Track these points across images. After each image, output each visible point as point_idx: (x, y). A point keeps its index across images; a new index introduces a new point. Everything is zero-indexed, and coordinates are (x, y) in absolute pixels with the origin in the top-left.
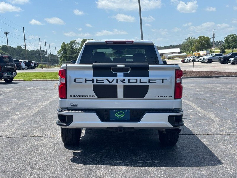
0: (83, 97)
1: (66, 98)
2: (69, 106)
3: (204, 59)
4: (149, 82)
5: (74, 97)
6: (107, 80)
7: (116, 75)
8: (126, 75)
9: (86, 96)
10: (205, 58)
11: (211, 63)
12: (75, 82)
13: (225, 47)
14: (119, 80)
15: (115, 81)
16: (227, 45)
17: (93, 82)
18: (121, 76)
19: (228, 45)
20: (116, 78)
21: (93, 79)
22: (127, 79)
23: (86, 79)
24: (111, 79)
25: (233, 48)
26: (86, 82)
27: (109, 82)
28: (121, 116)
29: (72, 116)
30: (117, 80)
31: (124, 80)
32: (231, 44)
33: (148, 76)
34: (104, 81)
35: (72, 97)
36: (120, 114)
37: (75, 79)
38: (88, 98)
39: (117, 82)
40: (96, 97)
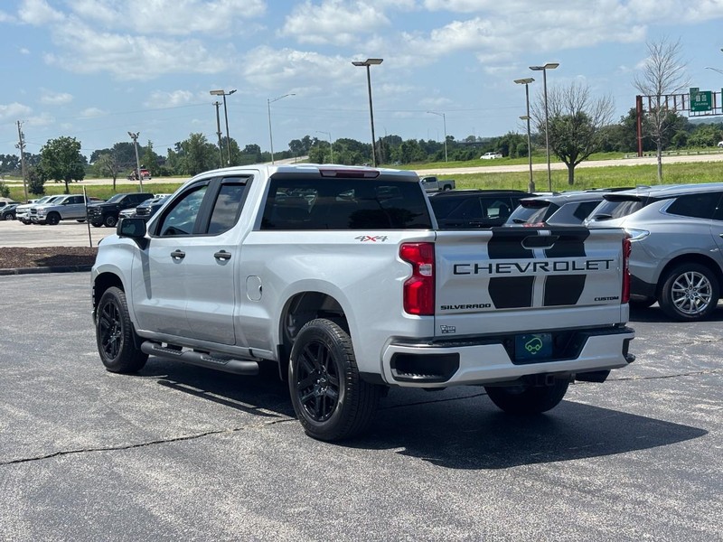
0: (469, 310)
1: (434, 315)
2: (439, 334)
3: (34, 211)
4: (588, 268)
5: (450, 311)
6: (517, 265)
7: (530, 255)
8: (549, 254)
9: (474, 306)
10: (37, 208)
11: (56, 223)
12: (455, 273)
13: (44, 174)
14: (538, 265)
15: (531, 267)
16: (51, 170)
17: (490, 272)
18: (540, 256)
19: (54, 170)
20: (532, 261)
21: (490, 265)
22: (551, 261)
23: (476, 265)
24: (523, 262)
25: (68, 180)
26: (476, 272)
27: (521, 271)
28: (536, 348)
29: (457, 356)
30: (535, 264)
31: (547, 264)
32: (62, 168)
33: (583, 254)
34: (512, 268)
35: (447, 311)
36: (534, 344)
37: (455, 266)
38: (479, 309)
39: (535, 270)
40: (493, 307)
